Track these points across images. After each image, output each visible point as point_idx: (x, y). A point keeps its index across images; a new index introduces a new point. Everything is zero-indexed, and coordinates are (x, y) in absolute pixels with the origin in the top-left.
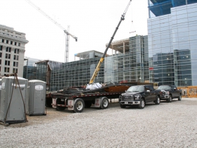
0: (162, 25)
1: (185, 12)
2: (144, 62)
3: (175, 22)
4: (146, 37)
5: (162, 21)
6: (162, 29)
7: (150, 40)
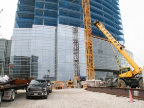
0: (24, 35)
1: (42, 29)
2: (6, 60)
3: (34, 35)
4: (10, 41)
5: (24, 32)
6: (24, 38)
7: (13, 44)
